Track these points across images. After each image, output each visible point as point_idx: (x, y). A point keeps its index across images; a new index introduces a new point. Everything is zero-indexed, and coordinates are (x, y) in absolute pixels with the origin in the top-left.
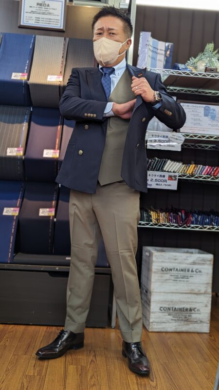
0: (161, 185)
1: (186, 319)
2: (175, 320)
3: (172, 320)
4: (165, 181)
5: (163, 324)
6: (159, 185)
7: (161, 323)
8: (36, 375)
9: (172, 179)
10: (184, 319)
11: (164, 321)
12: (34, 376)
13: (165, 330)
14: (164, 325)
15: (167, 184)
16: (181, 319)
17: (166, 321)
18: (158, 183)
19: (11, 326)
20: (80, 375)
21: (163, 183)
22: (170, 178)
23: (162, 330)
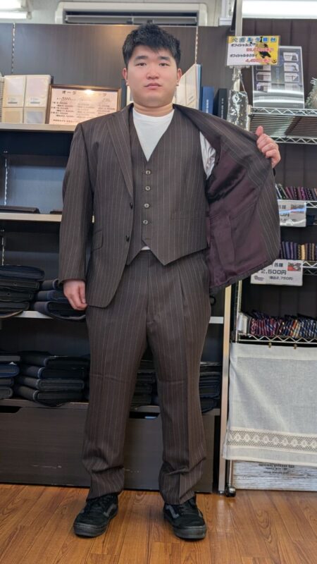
0: (278, 278)
1: (286, 471)
2: (270, 473)
3: (265, 472)
4: (284, 272)
5: (252, 478)
6: (275, 278)
7: (249, 477)
8: (105, 553)
9: (294, 270)
10: (282, 471)
11: (253, 474)
12: (103, 555)
13: (255, 488)
14: (253, 480)
15: (286, 276)
16: (278, 471)
17: (257, 474)
18: (272, 275)
19: (71, 489)
20: (170, 555)
21: (280, 276)
22: (291, 268)
23: (251, 487)
